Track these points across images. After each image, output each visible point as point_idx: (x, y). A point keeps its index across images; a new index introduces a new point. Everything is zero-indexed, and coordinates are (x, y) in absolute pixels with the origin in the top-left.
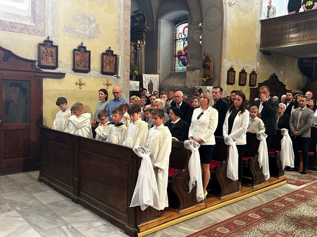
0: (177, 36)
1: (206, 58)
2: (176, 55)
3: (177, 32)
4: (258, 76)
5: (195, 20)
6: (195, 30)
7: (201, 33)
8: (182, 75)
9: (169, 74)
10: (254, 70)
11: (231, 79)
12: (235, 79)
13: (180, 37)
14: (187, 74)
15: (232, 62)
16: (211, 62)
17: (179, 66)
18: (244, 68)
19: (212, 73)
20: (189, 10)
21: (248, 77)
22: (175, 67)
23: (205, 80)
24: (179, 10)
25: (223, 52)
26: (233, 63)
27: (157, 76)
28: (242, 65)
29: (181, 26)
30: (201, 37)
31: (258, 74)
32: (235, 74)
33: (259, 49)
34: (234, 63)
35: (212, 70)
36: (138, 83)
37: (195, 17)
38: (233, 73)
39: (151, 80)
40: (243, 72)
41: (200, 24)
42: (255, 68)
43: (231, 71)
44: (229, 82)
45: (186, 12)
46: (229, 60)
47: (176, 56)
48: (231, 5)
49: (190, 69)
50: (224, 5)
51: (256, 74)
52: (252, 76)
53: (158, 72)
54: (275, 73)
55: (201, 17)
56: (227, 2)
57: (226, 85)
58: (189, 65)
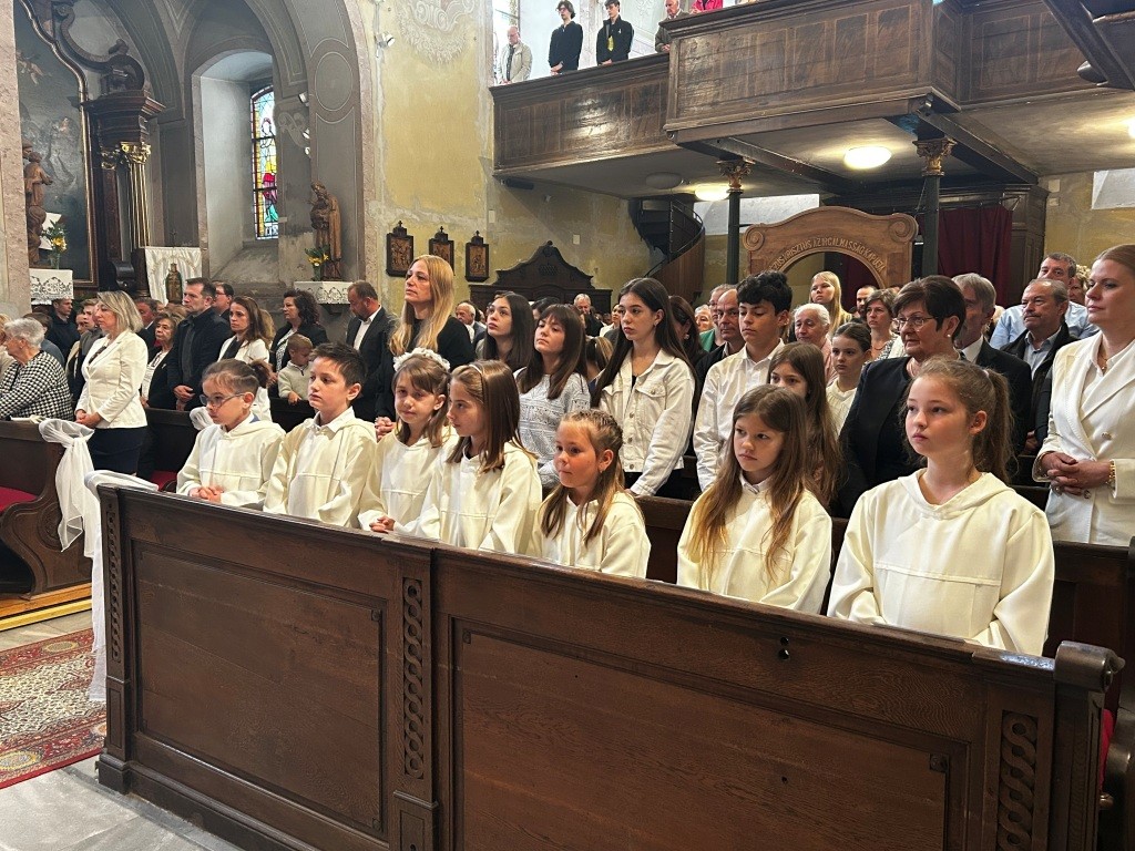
0: (258, 129)
1: (320, 200)
2: (260, 186)
3: (257, 114)
4: (493, 252)
5: (290, 84)
6: (292, 112)
7: (307, 127)
8: (272, 245)
9: (241, 245)
10: (478, 232)
11: (400, 262)
13: (267, 130)
14: (281, 244)
15: (399, 212)
16: (332, 210)
17: (269, 219)
18: (442, 228)
19: (338, 243)
20: (272, 52)
21: (460, 254)
22: (258, 223)
23: (317, 265)
24: (247, 48)
25: (365, 181)
26: (403, 215)
27: (196, 252)
28: (435, 219)
29: (266, 96)
30: (306, 136)
31: (496, 244)
32: (412, 244)
33: (492, 170)
34: (408, 213)
35: (338, 233)
36: (67, 276)
37: (291, 75)
38: (407, 244)
39: (174, 265)
40: (441, 240)
41: (303, 97)
42: (483, 229)
43: (399, 236)
44: (395, 267)
46: (390, 204)
47: (262, 189)
48: (382, 45)
49: (288, 230)
50: (357, 43)
51: (487, 246)
52: (473, 251)
53: (203, 239)
54: (550, 243)
55: (305, 76)
56: (370, 33)
57: (386, 279)
58: (285, 220)
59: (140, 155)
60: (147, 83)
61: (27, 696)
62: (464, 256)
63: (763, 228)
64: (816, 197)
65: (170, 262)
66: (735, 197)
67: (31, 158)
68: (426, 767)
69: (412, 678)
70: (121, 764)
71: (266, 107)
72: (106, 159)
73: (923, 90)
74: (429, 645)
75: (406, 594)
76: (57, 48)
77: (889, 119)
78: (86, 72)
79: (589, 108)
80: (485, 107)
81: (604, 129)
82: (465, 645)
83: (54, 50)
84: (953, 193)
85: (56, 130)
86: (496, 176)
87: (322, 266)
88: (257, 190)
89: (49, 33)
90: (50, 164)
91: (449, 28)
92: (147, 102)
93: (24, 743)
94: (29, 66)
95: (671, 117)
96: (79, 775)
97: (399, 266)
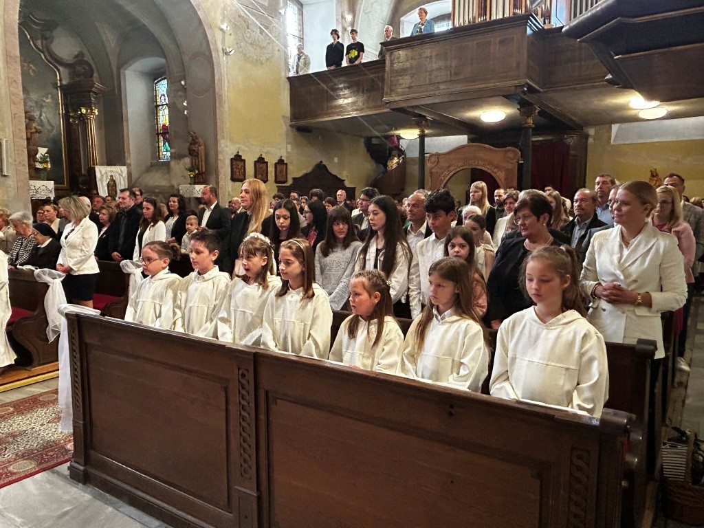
0: (158, 100)
2: (160, 131)
3: (157, 92)
4: (290, 167)
5: (176, 75)
6: (177, 91)
7: (186, 99)
8: (167, 164)
9: (149, 164)
10: (281, 157)
11: (238, 173)
12: (247, 172)
13: (163, 101)
14: (171, 165)
15: (237, 146)
16: (200, 146)
17: (165, 150)
18: (261, 155)
19: (204, 164)
20: (165, 57)
21: (271, 169)
22: (159, 152)
23: (192, 176)
24: (151, 56)
25: (218, 129)
26: (239, 148)
27: (124, 169)
28: (258, 150)
29: (162, 82)
30: (185, 104)
31: (292, 163)
32: (245, 164)
33: (289, 122)
34: (242, 147)
35: (203, 158)
36: (51, 184)
37: (176, 70)
39: (112, 176)
40: (261, 161)
41: (183, 83)
42: (284, 155)
43: (237, 160)
46: (231, 140)
47: (160, 134)
48: (227, 54)
49: (176, 156)
50: (213, 53)
51: (286, 164)
52: (278, 167)
53: (128, 161)
54: (321, 162)
55: (184, 70)
56: (220, 47)
57: (230, 183)
58: (173, 151)
59: (92, 115)
60: (95, 75)
61: (30, 427)
62: (274, 169)
63: (438, 155)
64: (466, 137)
65: (110, 174)
66: (422, 137)
67: (30, 119)
68: (253, 472)
69: (244, 424)
70: (82, 468)
71: (163, 87)
72: (73, 117)
73: (523, 81)
74: (254, 405)
75: (240, 377)
76: (45, 55)
77: (504, 96)
78: (61, 69)
79: (341, 89)
80: (284, 88)
81: (349, 100)
82: (274, 406)
83: (43, 57)
84: (539, 135)
85: (44, 101)
86: (290, 126)
87: (195, 177)
88: (158, 134)
89: (40, 47)
90: (41, 120)
91: (264, 45)
92: (95, 86)
93: (27, 455)
94: (28, 66)
95: (387, 94)
96: (58, 473)
97: (238, 176)
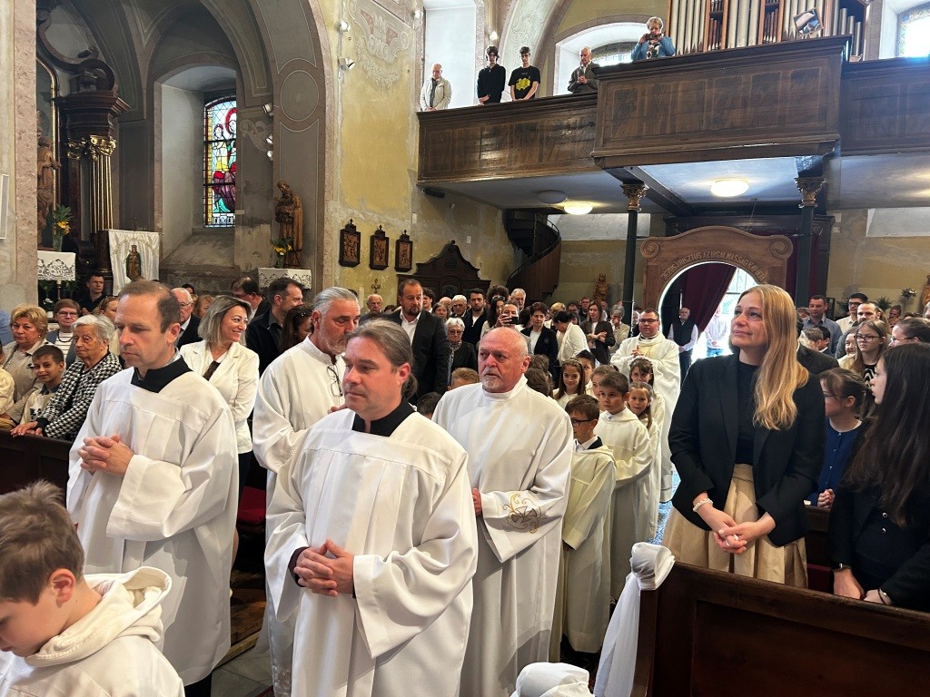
0: (211, 133)
1: (284, 196)
2: (210, 182)
3: (210, 121)
4: (415, 248)
5: (254, 95)
6: (255, 120)
7: (271, 131)
8: (225, 236)
9: (190, 231)
10: (405, 231)
11: (349, 253)
12: (361, 253)
13: (219, 135)
14: (237, 233)
15: (350, 211)
16: (296, 207)
17: (217, 211)
18: (381, 227)
19: (300, 236)
21: (392, 249)
22: (207, 213)
23: (281, 254)
24: (211, 63)
25: (326, 183)
26: (353, 214)
27: (155, 236)
28: (376, 220)
29: (220, 106)
30: (269, 141)
31: (416, 241)
32: (359, 239)
33: (416, 181)
34: (356, 212)
36: (70, 258)
37: (255, 86)
38: (355, 239)
39: (134, 247)
40: (379, 236)
41: (268, 107)
42: (408, 228)
43: (350, 231)
45: (232, 73)
46: (344, 204)
47: (212, 184)
48: (342, 67)
49: (246, 222)
50: (325, 64)
51: (411, 243)
52: (402, 247)
53: (158, 225)
54: (454, 242)
55: (270, 90)
56: (335, 57)
57: (338, 268)
58: (241, 212)
59: (108, 148)
60: (116, 86)
62: (395, 250)
65: (132, 244)
72: (72, 149)
73: (830, 136)
78: (58, 71)
86: (418, 185)
87: (285, 256)
88: (207, 185)
91: (392, 60)
95: (597, 145)
97: (348, 258)
